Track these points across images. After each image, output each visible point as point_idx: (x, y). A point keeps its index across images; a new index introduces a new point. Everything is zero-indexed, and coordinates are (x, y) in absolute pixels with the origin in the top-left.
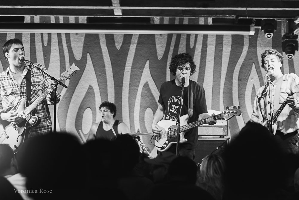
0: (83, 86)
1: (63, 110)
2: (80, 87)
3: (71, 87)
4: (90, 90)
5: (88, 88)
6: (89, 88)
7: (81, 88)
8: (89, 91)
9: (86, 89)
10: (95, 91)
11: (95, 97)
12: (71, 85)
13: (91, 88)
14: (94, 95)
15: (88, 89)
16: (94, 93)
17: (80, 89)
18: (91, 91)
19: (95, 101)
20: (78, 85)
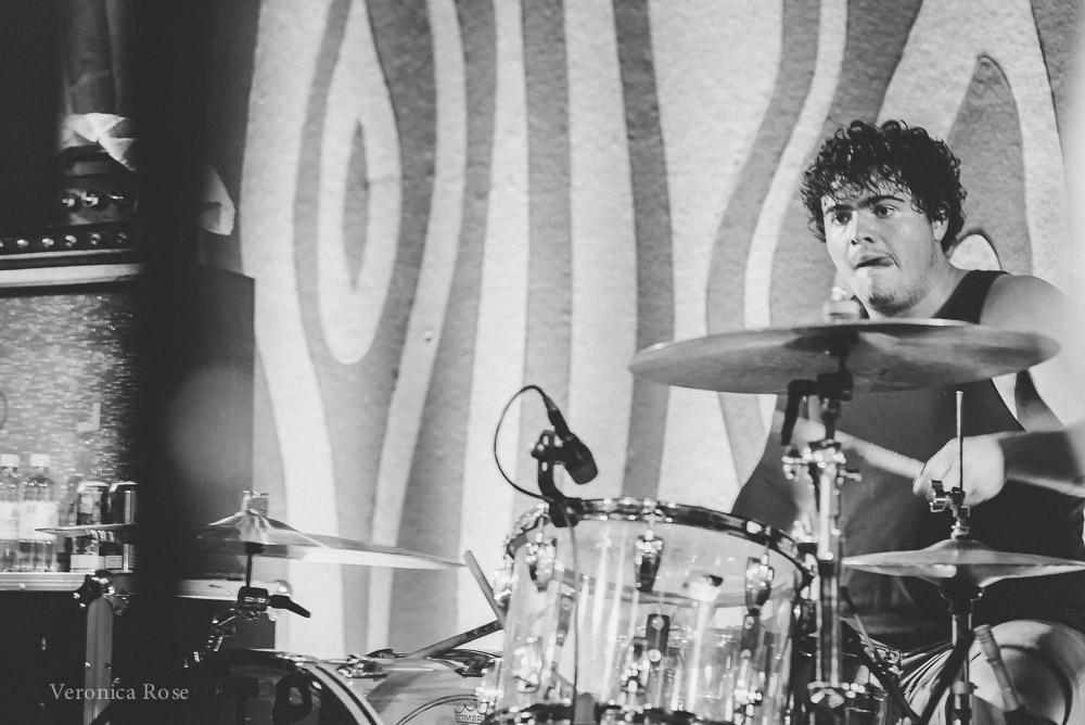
0: (934, 73)
1: (807, 265)
2: (912, 79)
3: (855, 92)
4: (980, 97)
5: (966, 80)
6: (976, 79)
7: (924, 90)
8: (976, 103)
9: (956, 86)
10: (1019, 93)
11: (1018, 144)
12: (852, 75)
13: (989, 73)
14: (1017, 128)
15: (971, 92)
16: (1014, 115)
17: (918, 93)
18: (990, 98)
19: (1019, 175)
20: (903, 66)
